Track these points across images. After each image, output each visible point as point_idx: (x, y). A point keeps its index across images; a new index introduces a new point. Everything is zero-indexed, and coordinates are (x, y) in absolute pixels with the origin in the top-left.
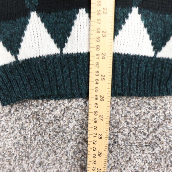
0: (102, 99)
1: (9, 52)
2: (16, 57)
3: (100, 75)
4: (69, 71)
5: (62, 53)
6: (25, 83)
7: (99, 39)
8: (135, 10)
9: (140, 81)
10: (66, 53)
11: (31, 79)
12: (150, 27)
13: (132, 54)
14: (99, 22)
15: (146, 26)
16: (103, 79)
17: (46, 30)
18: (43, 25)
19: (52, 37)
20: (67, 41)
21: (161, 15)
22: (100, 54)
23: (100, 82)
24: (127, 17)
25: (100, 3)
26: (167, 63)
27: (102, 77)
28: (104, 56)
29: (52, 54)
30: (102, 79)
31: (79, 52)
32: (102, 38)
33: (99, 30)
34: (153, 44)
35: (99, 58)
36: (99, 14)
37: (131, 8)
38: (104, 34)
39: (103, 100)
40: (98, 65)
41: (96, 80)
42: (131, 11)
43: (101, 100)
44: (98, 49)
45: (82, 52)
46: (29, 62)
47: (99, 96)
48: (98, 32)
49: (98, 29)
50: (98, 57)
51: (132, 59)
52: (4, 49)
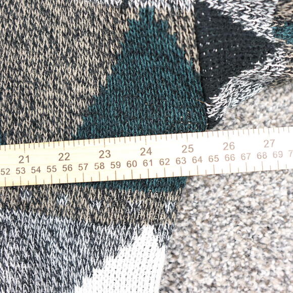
0: (230, 146)
3: (184, 155)
7: (115, 164)
14: (84, 166)
16: (189, 148)
22: (143, 158)
23: (196, 154)
25: (51, 168)
27: (187, 150)
28: (146, 151)
30: (191, 150)
32: (114, 159)
33: (100, 166)
35: (151, 161)
36: (69, 168)
38: (106, 154)
39: (232, 144)
40: (164, 161)
41: (195, 161)
43: (232, 147)
44: (135, 164)
47: (226, 152)
48: (102, 166)
49: (97, 167)
50: (149, 163)
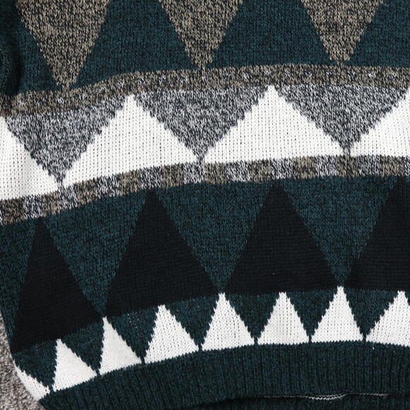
1: (90, 367)
2: (98, 372)
4: (158, 384)
5: (145, 364)
6: (106, 404)
8: (222, 296)
9: (248, 376)
10: (149, 362)
11: (113, 399)
12: (243, 312)
13: (230, 348)
15: (238, 312)
17: (125, 343)
18: (115, 331)
19: (128, 345)
20: (148, 348)
21: (251, 297)
24: (215, 306)
26: (273, 349)
29: (133, 364)
31: (167, 358)
34: (249, 330)
37: (217, 294)
42: (218, 298)
45: (171, 358)
46: (112, 375)
51: (232, 353)
52: (84, 365)
